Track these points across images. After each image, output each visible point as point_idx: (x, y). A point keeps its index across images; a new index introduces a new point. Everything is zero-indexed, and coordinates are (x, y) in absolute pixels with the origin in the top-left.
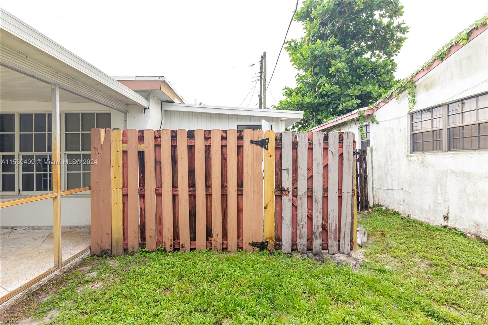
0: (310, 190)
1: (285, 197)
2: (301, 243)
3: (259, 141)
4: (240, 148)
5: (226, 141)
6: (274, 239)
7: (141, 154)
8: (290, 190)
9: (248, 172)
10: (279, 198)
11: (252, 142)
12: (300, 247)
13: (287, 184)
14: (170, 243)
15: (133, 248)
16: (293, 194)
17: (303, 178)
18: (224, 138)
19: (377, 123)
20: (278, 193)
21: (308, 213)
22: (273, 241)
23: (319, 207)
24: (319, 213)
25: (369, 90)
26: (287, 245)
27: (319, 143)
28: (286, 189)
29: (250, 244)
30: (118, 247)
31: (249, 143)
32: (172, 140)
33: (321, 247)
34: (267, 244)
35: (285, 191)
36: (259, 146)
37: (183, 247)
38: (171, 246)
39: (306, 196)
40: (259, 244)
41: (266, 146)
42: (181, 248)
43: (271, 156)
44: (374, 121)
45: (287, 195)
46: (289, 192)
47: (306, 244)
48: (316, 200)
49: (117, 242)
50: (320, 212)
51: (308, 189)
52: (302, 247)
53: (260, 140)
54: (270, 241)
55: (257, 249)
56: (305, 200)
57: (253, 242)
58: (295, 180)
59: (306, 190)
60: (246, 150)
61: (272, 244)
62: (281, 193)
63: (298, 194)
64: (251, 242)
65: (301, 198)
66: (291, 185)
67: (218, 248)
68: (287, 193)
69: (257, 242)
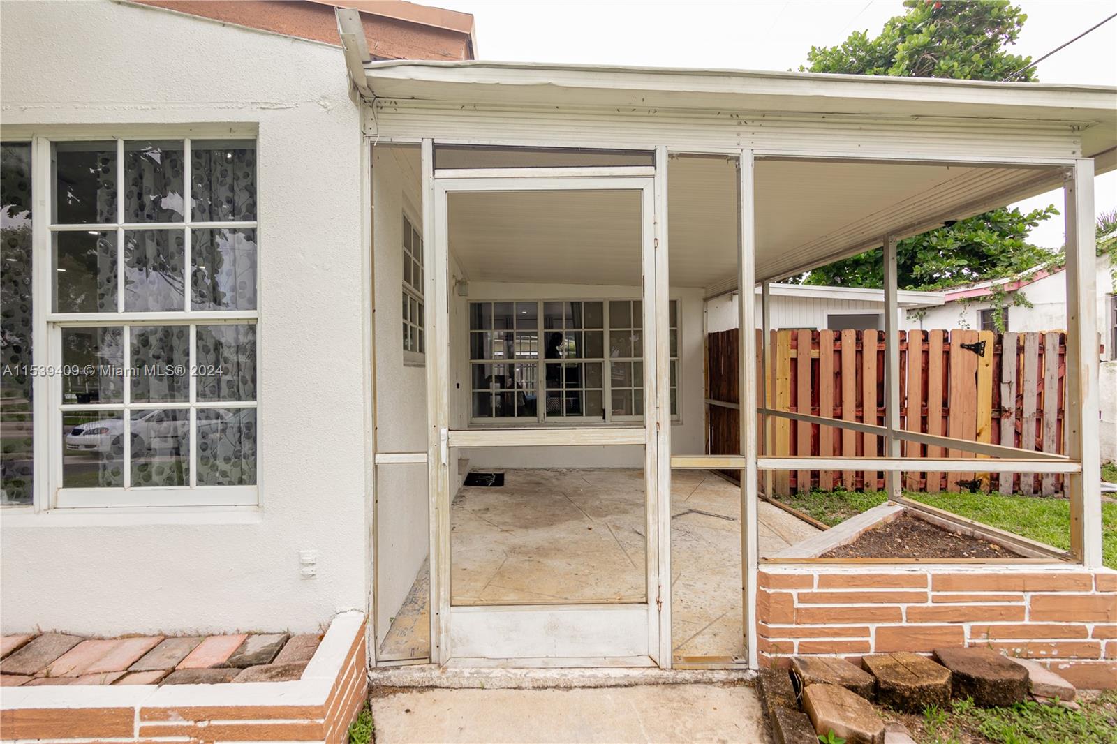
0: (1040, 412)
1: (1006, 420)
2: (1026, 482)
3: (972, 345)
4: (947, 354)
5: (926, 345)
6: (989, 477)
7: (815, 363)
8: (1013, 410)
9: (956, 387)
10: (997, 422)
11: (962, 346)
12: (1023, 487)
13: (1008, 401)
14: (851, 480)
15: (803, 486)
16: (1016, 415)
17: (1030, 394)
18: (925, 340)
19: (1030, 306)
20: (996, 415)
21: (1036, 443)
22: (988, 479)
23: (1051, 434)
24: (1051, 442)
25: (979, 241)
26: (1007, 485)
27: (1054, 348)
28: (1007, 409)
29: (957, 483)
30: (784, 485)
31: (959, 348)
32: (857, 343)
33: (1053, 488)
34: (980, 483)
35: (1006, 411)
36: (972, 352)
37: (868, 486)
38: (853, 484)
39: (1035, 418)
40: (969, 484)
41: (982, 352)
42: (865, 488)
43: (987, 365)
44: (1020, 301)
45: (1008, 417)
46: (1011, 414)
47: (1032, 484)
48: (1048, 425)
49: (783, 479)
50: (1053, 441)
51: (1037, 409)
52: (1027, 488)
53: (973, 343)
54: (984, 480)
55: (968, 490)
56: (1033, 424)
57: (961, 481)
58: (1020, 397)
59: (1035, 411)
60: (954, 357)
61: (987, 484)
62: (1000, 414)
63: (1024, 416)
64: (959, 480)
65: (1027, 421)
66: (1014, 404)
67: (914, 487)
68: (1008, 414)
69: (967, 481)
